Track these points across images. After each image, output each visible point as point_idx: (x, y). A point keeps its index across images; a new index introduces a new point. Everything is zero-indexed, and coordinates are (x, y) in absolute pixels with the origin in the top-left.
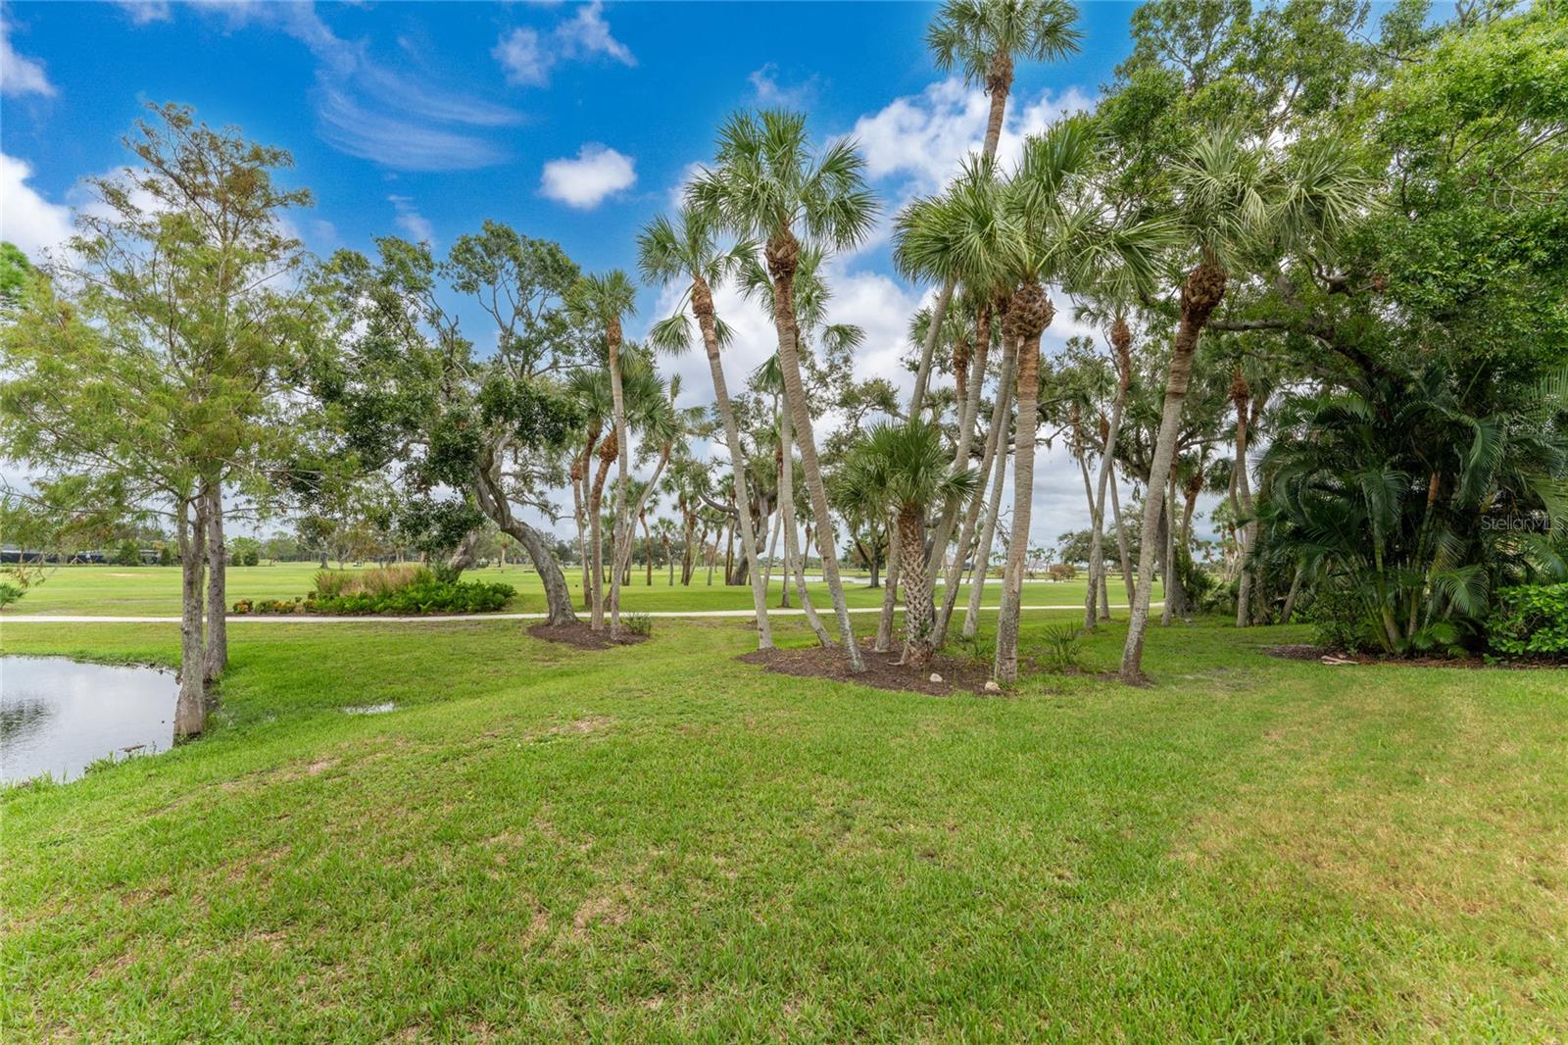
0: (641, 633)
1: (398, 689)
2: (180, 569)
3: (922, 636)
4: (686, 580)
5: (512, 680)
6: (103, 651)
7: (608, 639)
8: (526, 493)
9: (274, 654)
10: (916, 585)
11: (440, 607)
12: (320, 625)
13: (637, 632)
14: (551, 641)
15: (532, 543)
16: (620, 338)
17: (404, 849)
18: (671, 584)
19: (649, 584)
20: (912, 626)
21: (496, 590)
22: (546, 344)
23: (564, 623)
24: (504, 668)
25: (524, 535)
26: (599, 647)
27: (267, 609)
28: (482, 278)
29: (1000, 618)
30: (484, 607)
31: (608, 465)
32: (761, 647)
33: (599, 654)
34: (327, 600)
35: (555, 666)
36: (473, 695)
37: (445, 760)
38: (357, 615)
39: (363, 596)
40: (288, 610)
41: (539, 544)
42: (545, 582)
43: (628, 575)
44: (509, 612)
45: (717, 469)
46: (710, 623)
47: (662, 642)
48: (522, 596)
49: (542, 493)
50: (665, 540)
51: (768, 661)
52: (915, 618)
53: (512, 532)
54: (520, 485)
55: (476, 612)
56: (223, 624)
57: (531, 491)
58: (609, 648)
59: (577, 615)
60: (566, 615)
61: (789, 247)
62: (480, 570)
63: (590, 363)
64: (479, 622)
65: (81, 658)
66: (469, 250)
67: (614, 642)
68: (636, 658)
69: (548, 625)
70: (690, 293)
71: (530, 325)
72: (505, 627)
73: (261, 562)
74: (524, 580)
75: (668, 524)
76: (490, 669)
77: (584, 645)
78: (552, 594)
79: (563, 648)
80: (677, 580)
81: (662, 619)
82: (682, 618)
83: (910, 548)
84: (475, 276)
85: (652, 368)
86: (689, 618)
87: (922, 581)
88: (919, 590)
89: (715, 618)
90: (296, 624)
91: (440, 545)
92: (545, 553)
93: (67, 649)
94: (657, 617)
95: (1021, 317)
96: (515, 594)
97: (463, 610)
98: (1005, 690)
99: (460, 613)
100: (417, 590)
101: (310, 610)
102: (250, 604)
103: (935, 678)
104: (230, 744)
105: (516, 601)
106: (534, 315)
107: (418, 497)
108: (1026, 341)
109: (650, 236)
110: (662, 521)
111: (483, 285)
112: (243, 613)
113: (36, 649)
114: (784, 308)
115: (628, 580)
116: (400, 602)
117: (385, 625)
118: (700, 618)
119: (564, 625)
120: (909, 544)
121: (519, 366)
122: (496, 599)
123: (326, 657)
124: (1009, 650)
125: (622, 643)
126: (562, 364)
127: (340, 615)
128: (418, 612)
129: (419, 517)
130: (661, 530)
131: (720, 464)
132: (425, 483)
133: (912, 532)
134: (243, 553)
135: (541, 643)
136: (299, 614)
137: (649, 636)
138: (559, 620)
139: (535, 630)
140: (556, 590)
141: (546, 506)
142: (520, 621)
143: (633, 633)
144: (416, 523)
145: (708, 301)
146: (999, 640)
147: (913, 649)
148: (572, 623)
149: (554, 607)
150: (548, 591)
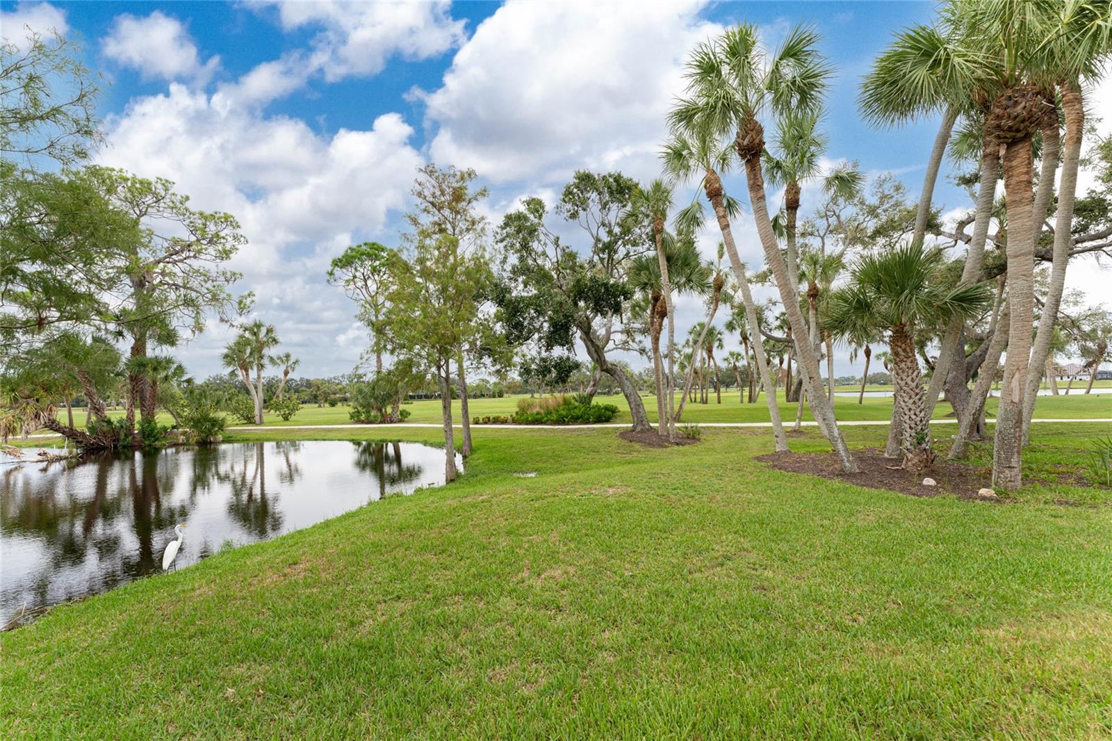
0: (694, 438)
1: (540, 465)
2: (460, 400)
3: (919, 444)
4: (751, 399)
5: (600, 464)
6: (433, 440)
7: (667, 441)
8: (631, 343)
9: (493, 444)
10: (910, 398)
11: (575, 420)
12: (516, 429)
13: (691, 437)
14: (631, 441)
15: (620, 378)
16: (662, 228)
17: (492, 534)
18: (742, 402)
19: (719, 402)
20: (907, 435)
21: (607, 408)
22: (620, 242)
23: (642, 429)
24: (597, 457)
25: (615, 372)
26: (661, 446)
27: (496, 421)
28: (580, 209)
29: (997, 428)
30: (599, 420)
31: (663, 319)
32: (778, 450)
33: (660, 450)
34: (522, 417)
35: (628, 457)
36: (575, 471)
37: (533, 500)
38: (534, 424)
39: (538, 413)
40: (505, 422)
41: (624, 378)
42: (630, 403)
43: (707, 397)
44: (614, 423)
45: (773, 308)
46: (753, 431)
47: (707, 445)
48: (624, 412)
49: (640, 342)
50: (735, 368)
51: (777, 461)
52: (911, 428)
53: (607, 371)
54: (624, 337)
55: (595, 422)
56: (469, 428)
57: (633, 341)
58: (666, 447)
59: (652, 425)
60: (643, 425)
61: (753, 133)
62: (615, 395)
63: (649, 249)
64: (594, 429)
65: (425, 443)
66: (571, 193)
67: (672, 443)
68: (684, 454)
69: (633, 431)
70: (703, 183)
71: (610, 232)
72: (606, 432)
73: (505, 395)
74: (618, 401)
75: (737, 356)
76: (590, 457)
77: (651, 445)
78: (634, 410)
79: (637, 446)
80: (746, 399)
81: (715, 428)
82: (731, 428)
83: (903, 365)
84: (576, 208)
85: (694, 243)
86: (737, 428)
87: (917, 394)
88: (914, 403)
89: (759, 428)
90: (506, 429)
91: (557, 382)
92: (628, 384)
93: (421, 439)
94: (711, 427)
95: (998, 127)
96: (619, 411)
97: (587, 422)
98: (1003, 496)
99: (587, 423)
100: (563, 410)
101: (514, 422)
102: (489, 418)
103: (929, 481)
104: (462, 485)
105: (619, 416)
106: (613, 224)
107: (544, 354)
108: (1008, 149)
109: (669, 151)
110: (732, 354)
111: (581, 212)
112: (486, 423)
113: (412, 439)
114: (754, 183)
115: (707, 400)
116: (555, 417)
117: (546, 430)
118: (747, 427)
119: (642, 431)
120: (902, 361)
121: (606, 261)
122: (607, 415)
123: (512, 447)
124: (1008, 459)
125: (677, 444)
126: (632, 254)
127: (527, 424)
128: (564, 423)
129: (545, 367)
130: (732, 361)
131: (774, 304)
132: (549, 347)
133: (904, 350)
134: (497, 391)
135: (625, 442)
136: (509, 424)
137: (699, 440)
138: (639, 429)
139: (624, 434)
140: (636, 406)
141: (644, 351)
142: (617, 428)
143: (688, 438)
144: (544, 370)
145: (717, 185)
146: (996, 449)
147: (910, 456)
148: (648, 430)
149: (636, 419)
150: (631, 409)
